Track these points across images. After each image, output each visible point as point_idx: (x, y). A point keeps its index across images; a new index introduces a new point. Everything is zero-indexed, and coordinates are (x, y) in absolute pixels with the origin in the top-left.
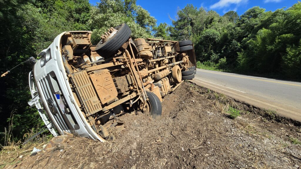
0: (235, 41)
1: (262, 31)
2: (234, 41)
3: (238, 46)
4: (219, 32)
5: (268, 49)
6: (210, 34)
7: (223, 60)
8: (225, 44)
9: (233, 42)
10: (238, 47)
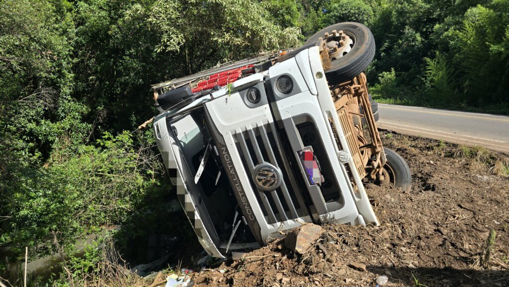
0: (411, 30)
1: (474, 10)
2: (408, 30)
3: (417, 41)
4: (371, 6)
5: (491, 51)
6: (352, 11)
7: (389, 76)
8: (388, 37)
9: (406, 31)
10: (417, 44)
